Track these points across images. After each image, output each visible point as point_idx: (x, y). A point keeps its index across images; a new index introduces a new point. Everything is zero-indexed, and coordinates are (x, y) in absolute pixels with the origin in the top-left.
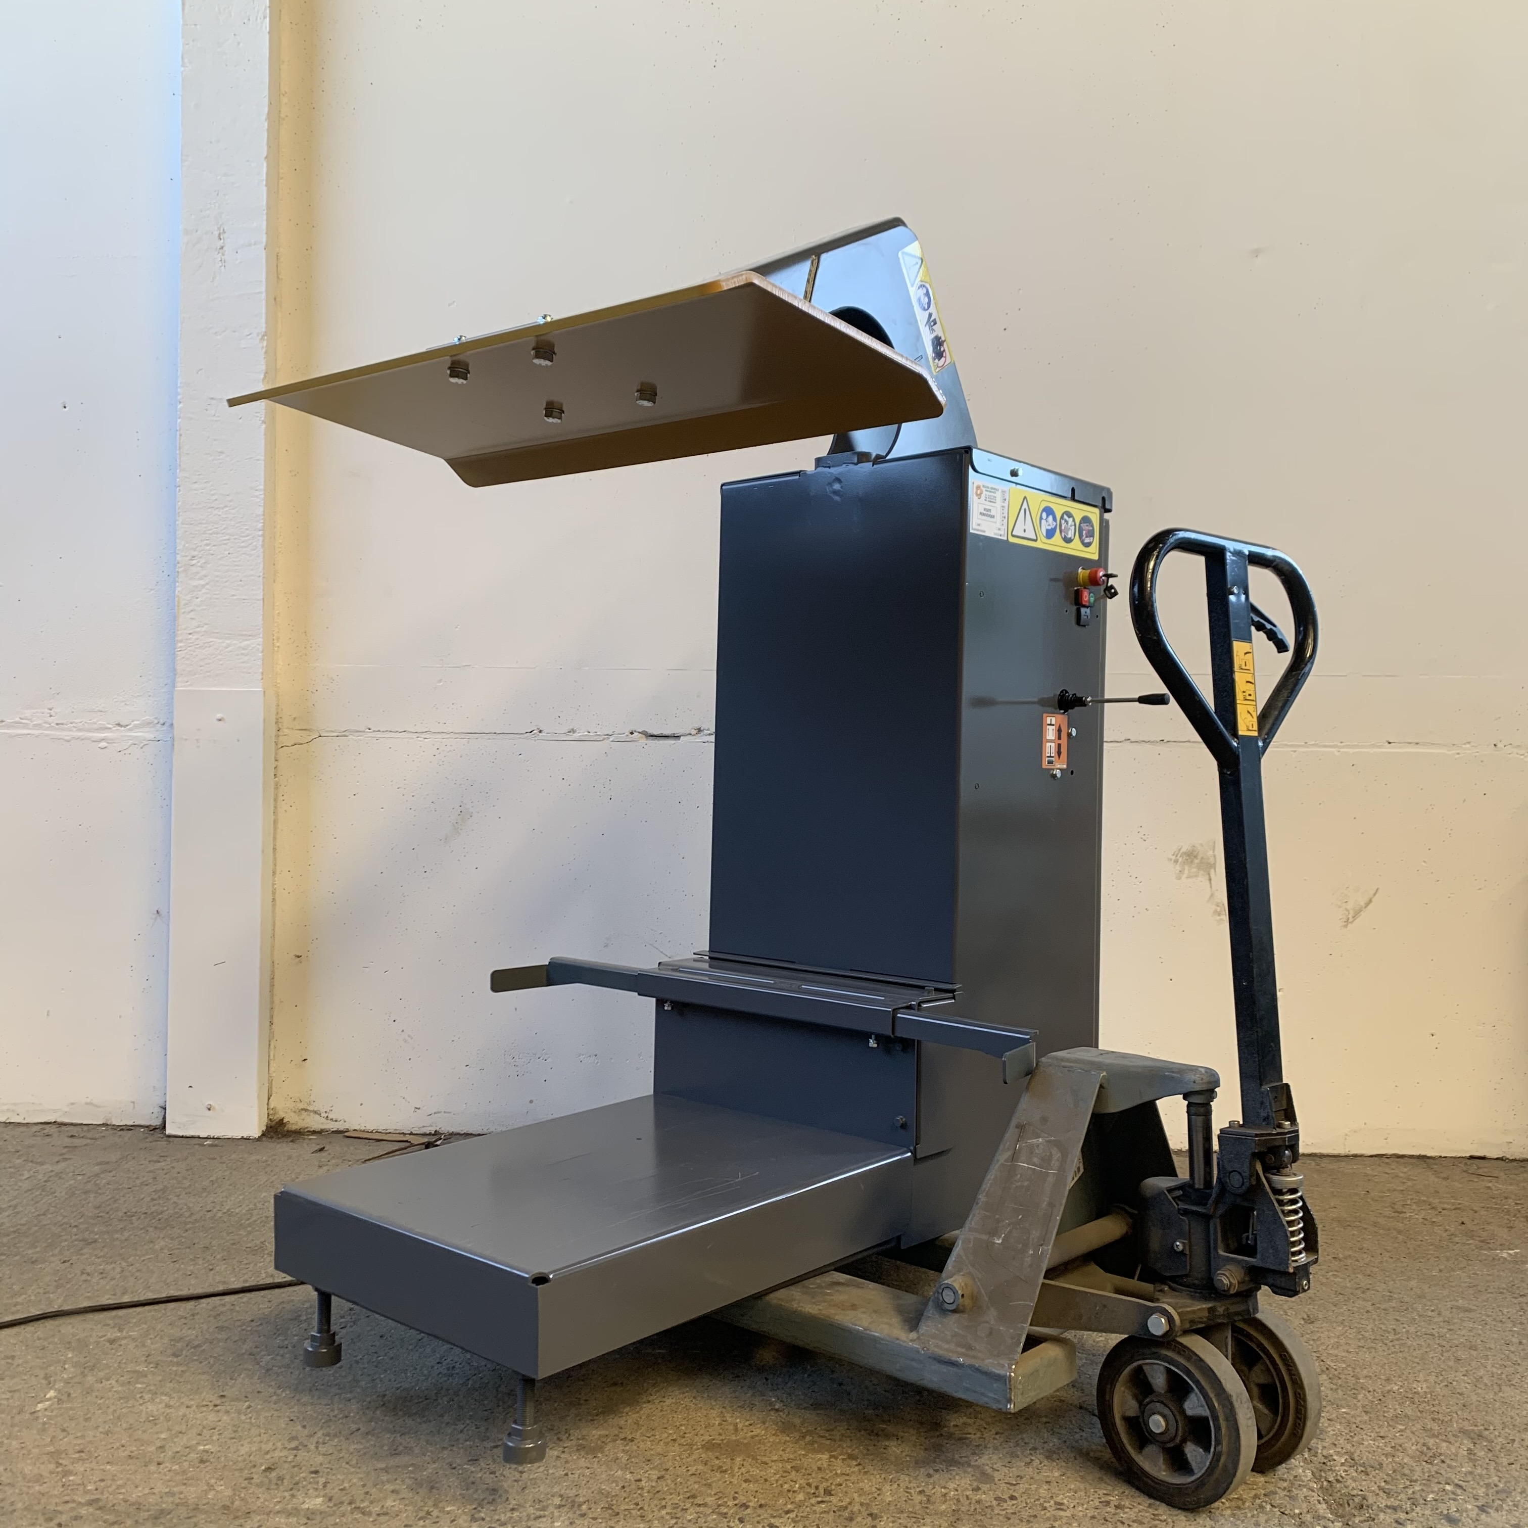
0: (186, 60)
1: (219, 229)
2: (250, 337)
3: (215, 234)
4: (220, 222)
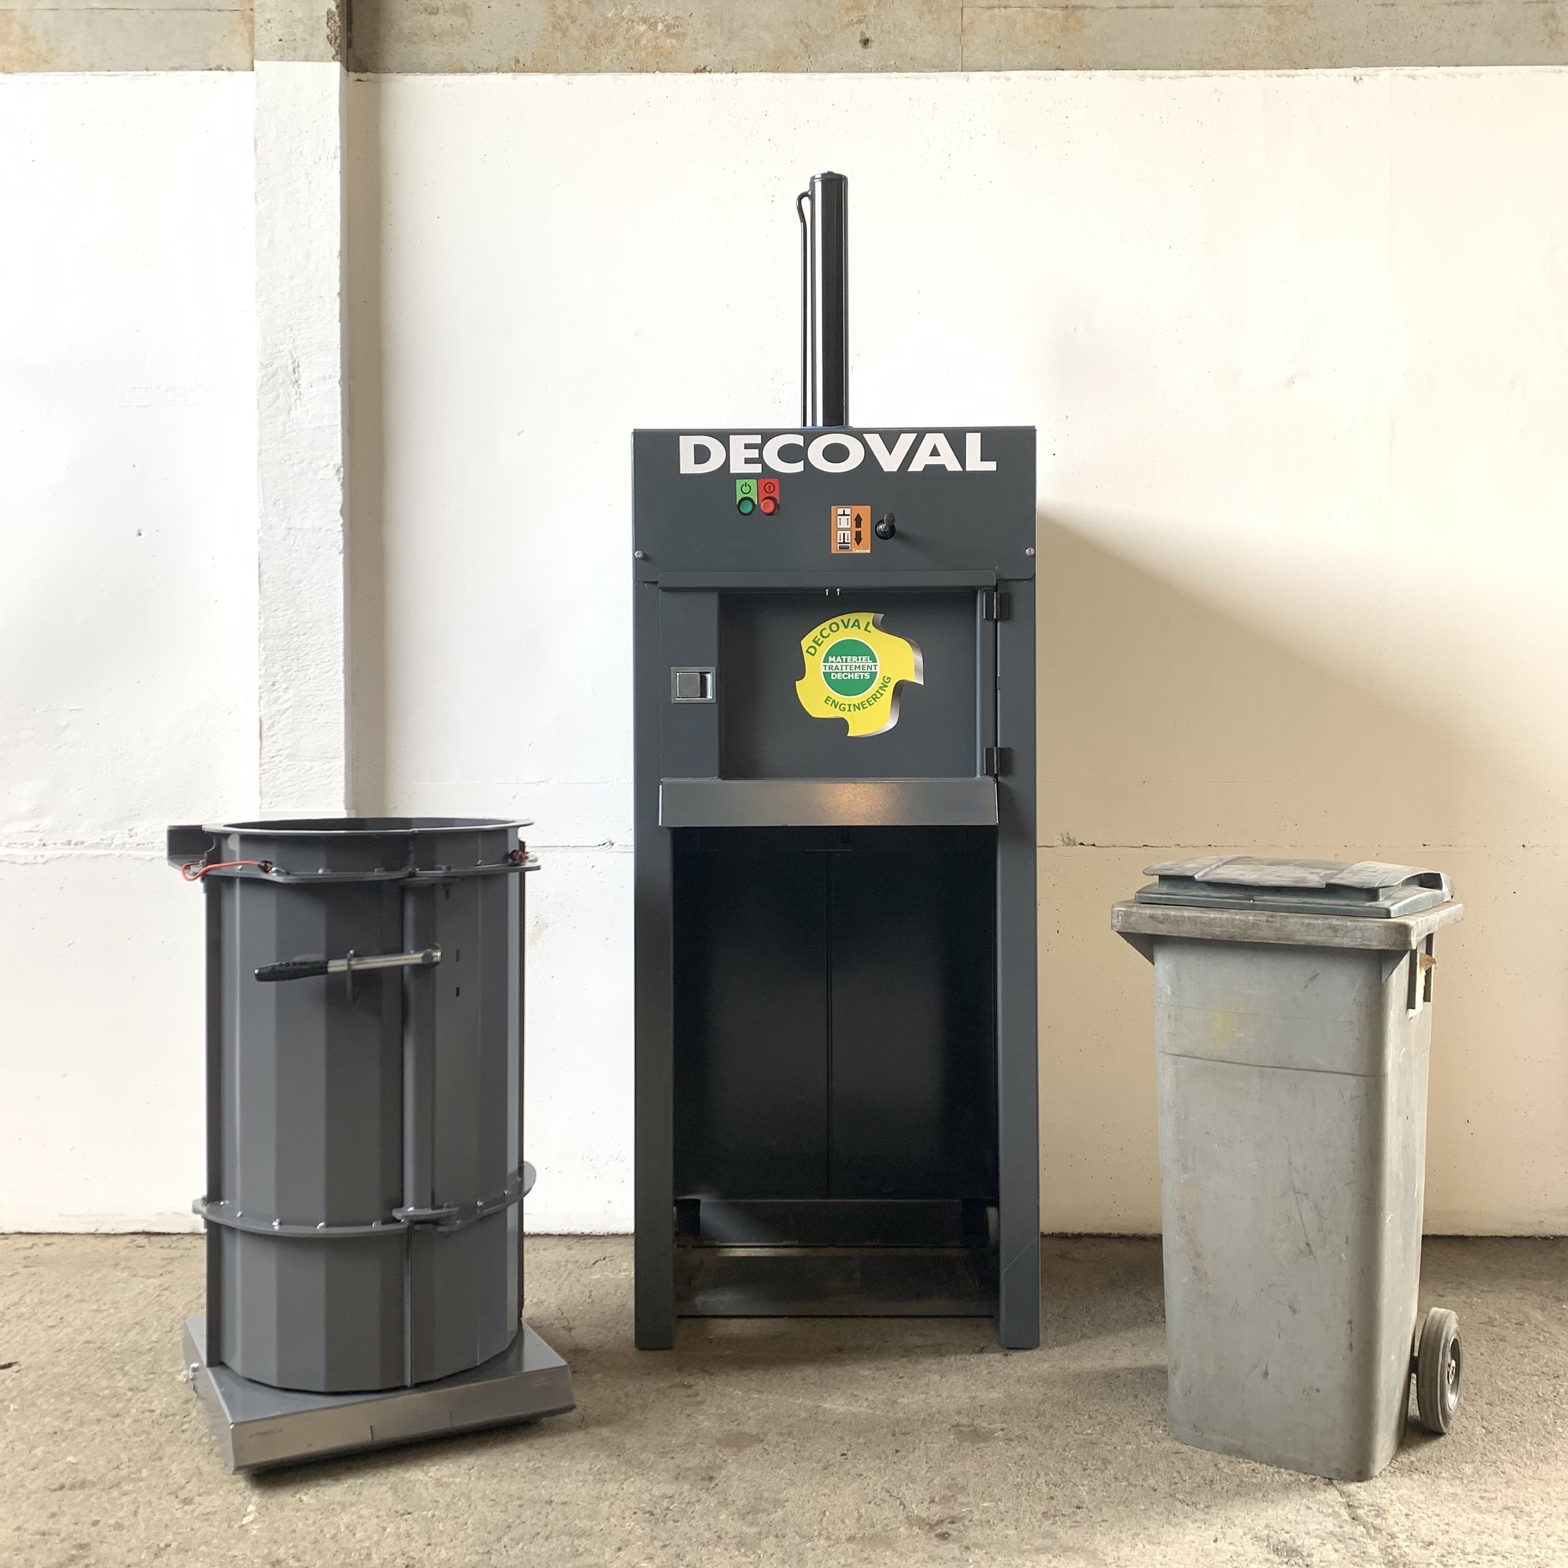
0: (259, 199)
1: (293, 363)
2: (326, 468)
3: (291, 368)
4: (295, 357)
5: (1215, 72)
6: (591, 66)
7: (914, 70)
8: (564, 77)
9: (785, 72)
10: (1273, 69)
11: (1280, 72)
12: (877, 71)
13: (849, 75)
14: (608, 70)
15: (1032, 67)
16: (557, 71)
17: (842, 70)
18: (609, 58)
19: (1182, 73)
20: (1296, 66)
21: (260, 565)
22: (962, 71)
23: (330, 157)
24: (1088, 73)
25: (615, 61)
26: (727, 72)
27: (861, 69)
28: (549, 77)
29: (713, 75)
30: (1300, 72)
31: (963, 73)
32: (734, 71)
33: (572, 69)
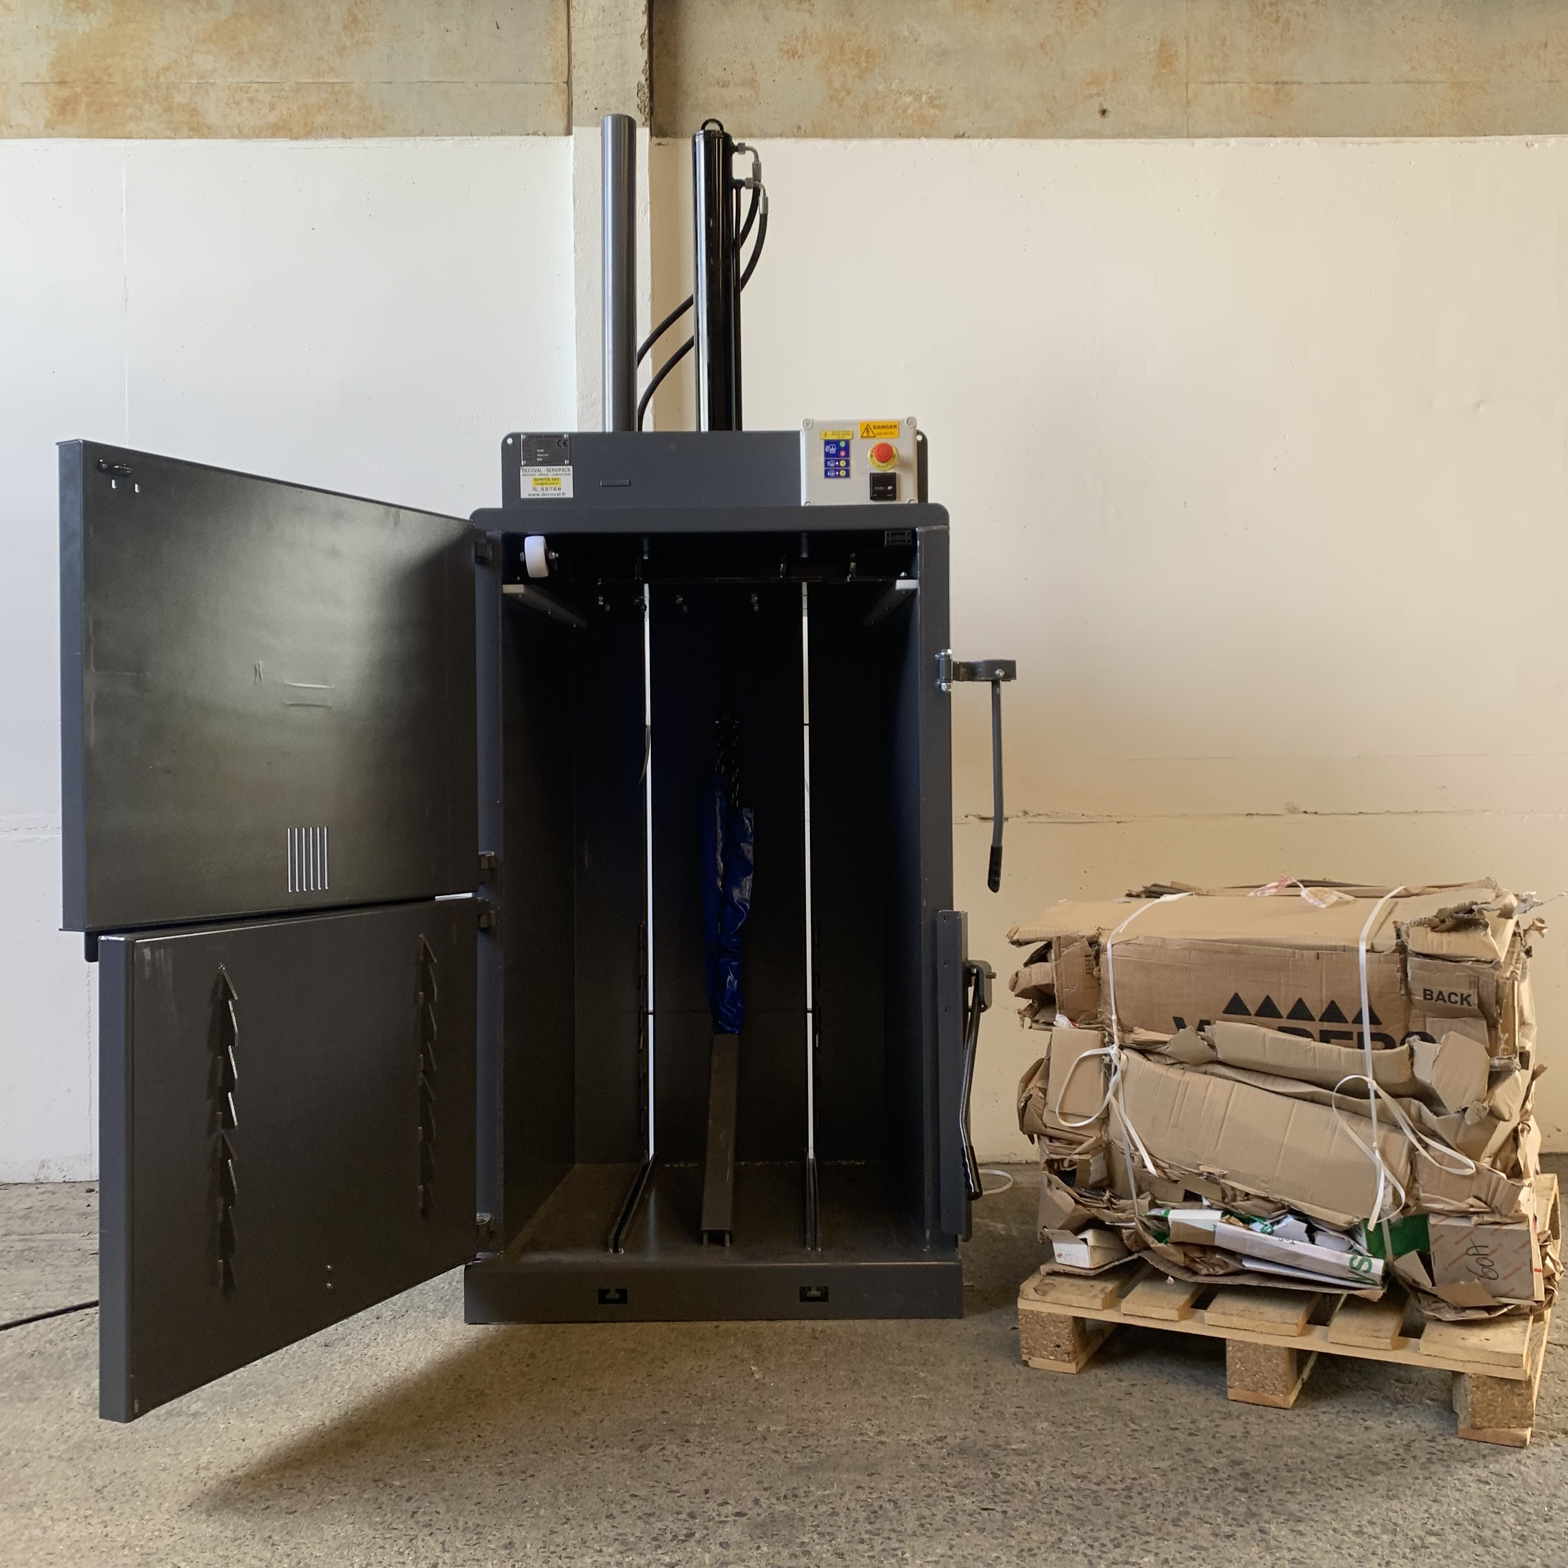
5: (1406, 139)
6: (865, 132)
7: (1146, 136)
8: (840, 143)
9: (1034, 137)
10: (1456, 136)
11: (1462, 139)
12: (1113, 138)
13: (1089, 141)
14: (879, 136)
15: (1248, 135)
16: (834, 136)
17: (1083, 136)
18: (879, 126)
19: (1378, 139)
20: (1475, 134)
22: (1188, 137)
24: (1297, 140)
25: (885, 128)
26: (983, 138)
27: (1100, 136)
28: (827, 142)
29: (971, 141)
30: (1479, 139)
31: (1188, 140)
32: (989, 136)
33: (848, 135)
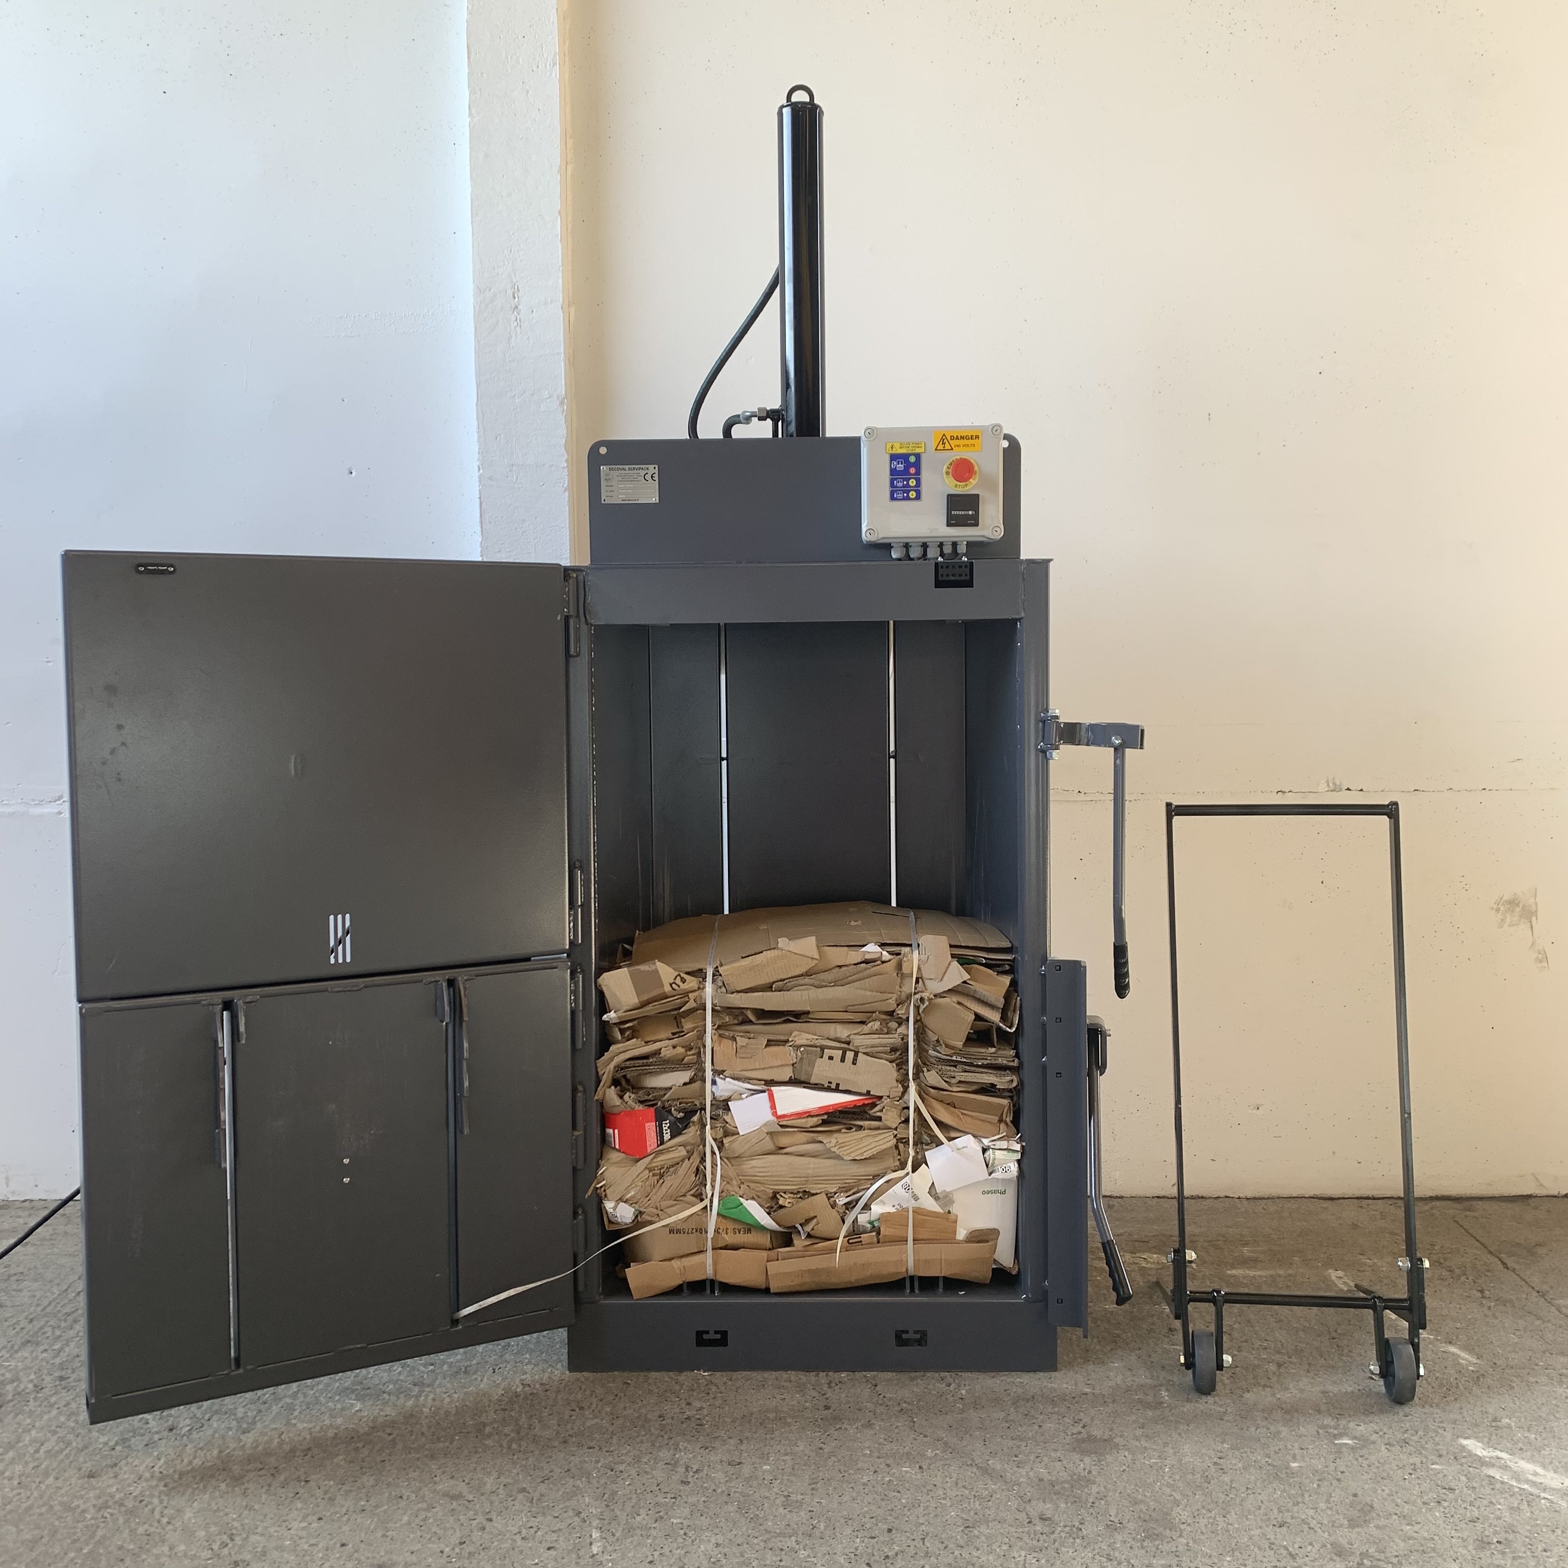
0: (474, 111)
1: (513, 287)
2: (549, 400)
3: (510, 292)
4: (515, 281)
21: (481, 504)
23: (548, 64)
